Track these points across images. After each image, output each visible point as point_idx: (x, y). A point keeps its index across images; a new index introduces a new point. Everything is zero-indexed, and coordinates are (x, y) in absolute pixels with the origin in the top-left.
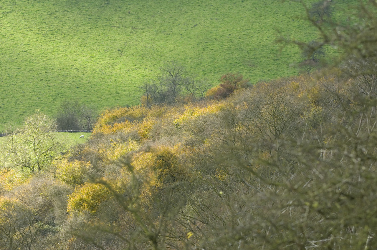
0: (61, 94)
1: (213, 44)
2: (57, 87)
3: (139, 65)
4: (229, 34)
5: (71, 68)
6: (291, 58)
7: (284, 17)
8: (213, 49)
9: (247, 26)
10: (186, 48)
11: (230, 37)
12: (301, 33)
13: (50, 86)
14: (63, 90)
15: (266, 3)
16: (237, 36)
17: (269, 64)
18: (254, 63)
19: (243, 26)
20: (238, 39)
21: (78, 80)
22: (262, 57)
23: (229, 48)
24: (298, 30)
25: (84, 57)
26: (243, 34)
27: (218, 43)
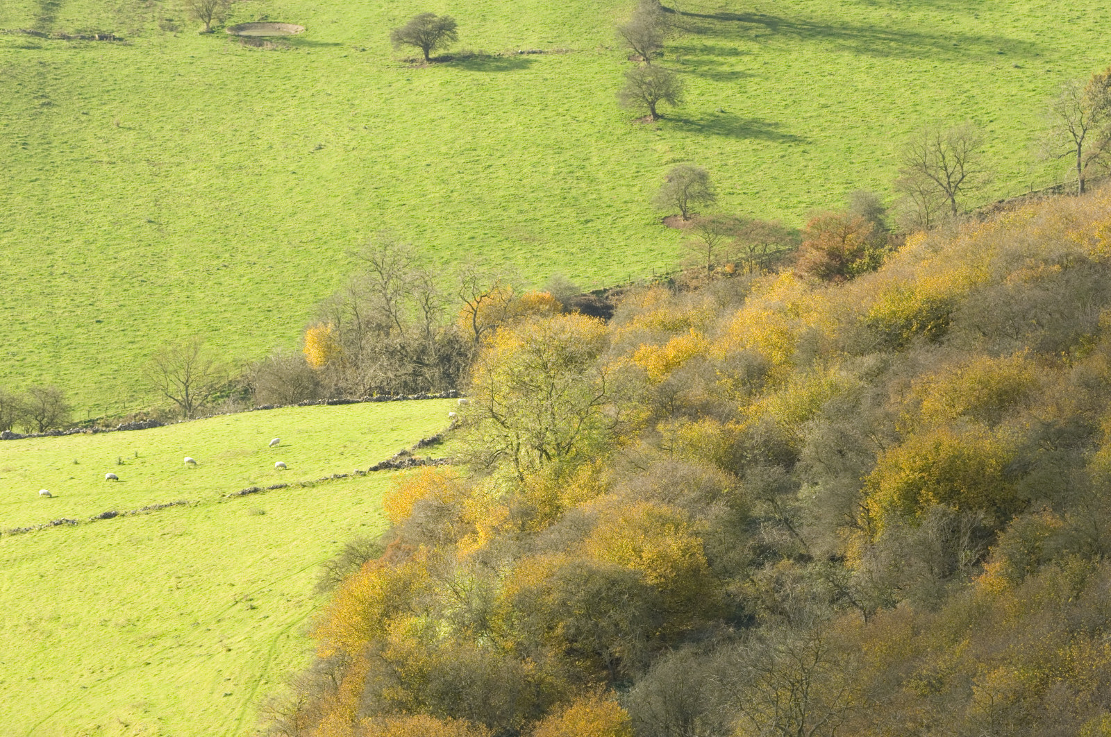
0: (66, 341)
1: (398, 192)
2: (42, 323)
3: (227, 255)
4: (424, 163)
5: (51, 274)
6: (622, 215)
7: (548, 113)
8: (405, 202)
9: (462, 141)
10: (328, 206)
11: (431, 170)
12: (617, 151)
13: (24, 323)
14: (62, 330)
15: (477, 80)
16: (451, 167)
17: (574, 234)
18: (532, 232)
19: (453, 142)
20: (458, 176)
21: (86, 302)
22: (545, 216)
23: (447, 199)
24: (601, 142)
25: (67, 244)
26: (461, 160)
27: (409, 188)
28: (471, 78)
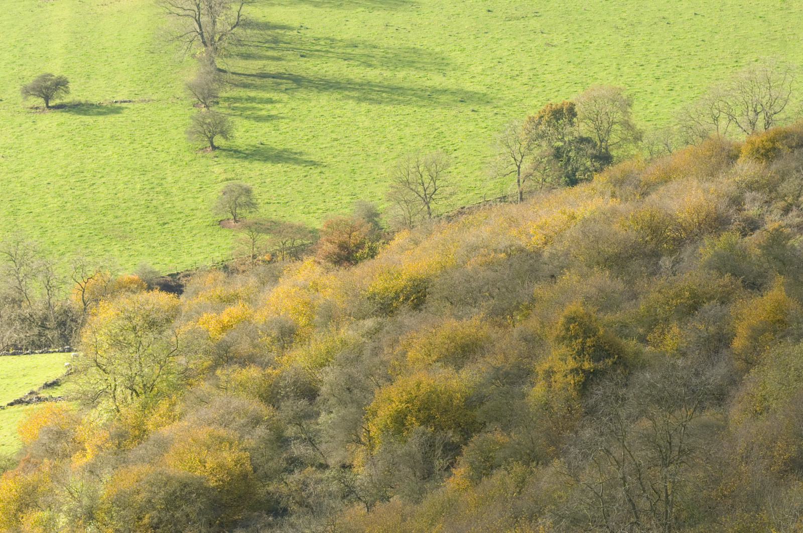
1: (27, 203)
4: (46, 182)
6: (190, 219)
7: (135, 146)
8: (32, 211)
9: (73, 166)
11: (51, 187)
12: (186, 173)
15: (84, 122)
16: (65, 185)
17: (155, 233)
18: (124, 232)
19: (66, 167)
20: (70, 191)
22: (133, 220)
23: (63, 208)
24: (174, 166)
26: (73, 180)
27: (35, 200)
28: (79, 120)
